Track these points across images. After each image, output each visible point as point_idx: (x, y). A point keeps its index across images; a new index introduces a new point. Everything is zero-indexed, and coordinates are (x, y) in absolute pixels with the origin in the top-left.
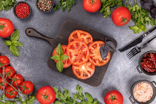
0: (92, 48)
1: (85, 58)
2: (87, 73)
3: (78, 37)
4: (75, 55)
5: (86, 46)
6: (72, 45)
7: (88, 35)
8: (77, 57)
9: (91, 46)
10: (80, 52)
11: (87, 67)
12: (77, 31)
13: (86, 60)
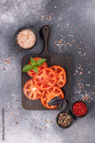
0: (54, 90)
1: (43, 87)
2: (31, 94)
3: (58, 73)
4: (42, 77)
5: (54, 83)
6: (50, 71)
7: (64, 82)
8: (41, 80)
9: (56, 88)
10: (46, 80)
11: (37, 92)
12: (63, 70)
13: (42, 89)
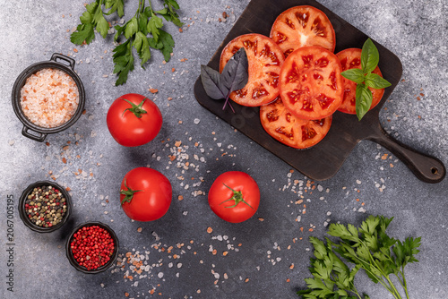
0: (268, 88)
1: (294, 65)
2: (296, 23)
3: (303, 127)
4: (322, 78)
5: (286, 99)
6: (324, 107)
7: (272, 127)
8: (316, 72)
9: (271, 95)
10: (306, 84)
11: (291, 39)
12: (302, 145)
13: (292, 58)
